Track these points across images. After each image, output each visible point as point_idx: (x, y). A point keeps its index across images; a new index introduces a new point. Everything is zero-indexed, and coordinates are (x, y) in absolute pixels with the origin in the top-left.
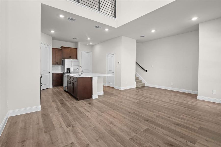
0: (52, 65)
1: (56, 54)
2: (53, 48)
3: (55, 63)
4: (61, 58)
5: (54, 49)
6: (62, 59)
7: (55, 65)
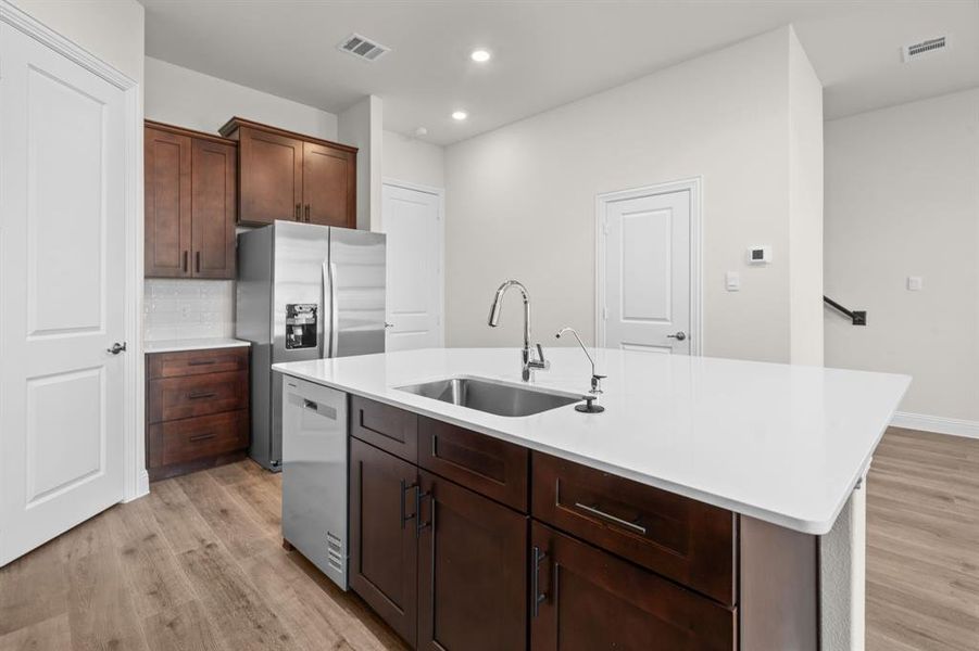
0: (146, 277)
1: (185, 181)
2: (150, 126)
3: (172, 258)
4: (231, 215)
5: (159, 135)
6: (239, 231)
7: (177, 277)
